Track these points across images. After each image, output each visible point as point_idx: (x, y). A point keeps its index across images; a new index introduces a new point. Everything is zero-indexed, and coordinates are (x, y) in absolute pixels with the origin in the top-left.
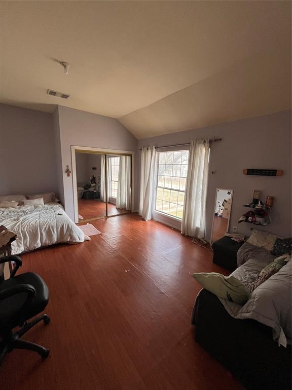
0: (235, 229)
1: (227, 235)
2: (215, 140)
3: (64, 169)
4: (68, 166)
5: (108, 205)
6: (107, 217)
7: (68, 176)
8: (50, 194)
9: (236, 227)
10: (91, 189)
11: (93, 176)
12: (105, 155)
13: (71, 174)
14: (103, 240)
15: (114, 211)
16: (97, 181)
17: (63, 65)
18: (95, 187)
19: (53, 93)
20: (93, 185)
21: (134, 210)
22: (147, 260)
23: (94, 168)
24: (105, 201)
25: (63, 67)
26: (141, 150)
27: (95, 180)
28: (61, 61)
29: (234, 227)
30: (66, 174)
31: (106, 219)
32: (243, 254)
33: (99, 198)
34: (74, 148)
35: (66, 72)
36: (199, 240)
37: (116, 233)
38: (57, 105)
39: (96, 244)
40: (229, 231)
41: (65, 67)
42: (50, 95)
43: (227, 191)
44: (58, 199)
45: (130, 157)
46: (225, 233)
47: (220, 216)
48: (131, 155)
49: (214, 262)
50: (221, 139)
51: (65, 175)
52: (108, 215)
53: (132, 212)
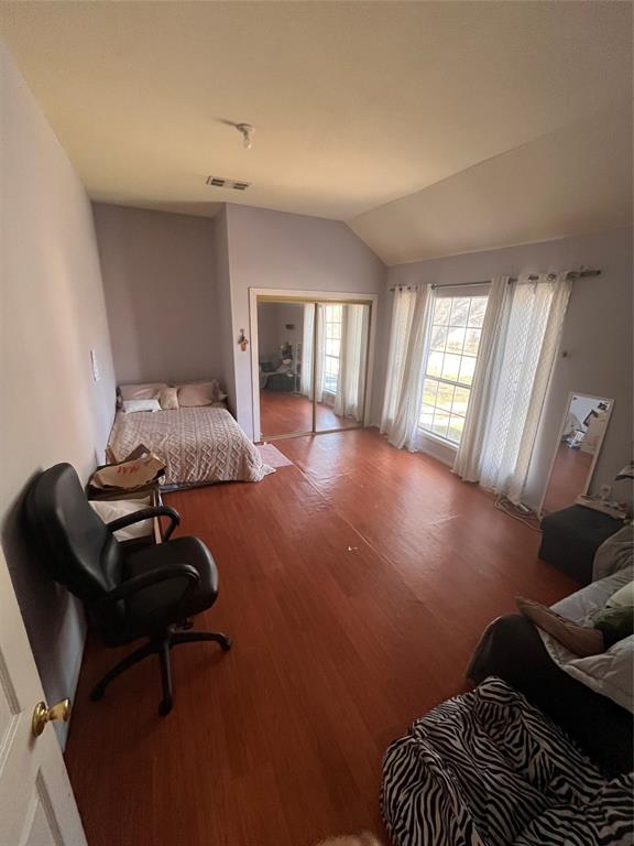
0: (606, 490)
1: (583, 502)
2: (583, 275)
3: (236, 336)
4: (242, 331)
5: (318, 408)
6: (314, 433)
7: (244, 349)
8: (211, 384)
9: (610, 488)
10: (282, 370)
11: (287, 343)
12: (316, 305)
13: (248, 346)
14: (306, 481)
15: (327, 421)
16: (295, 353)
17: (242, 130)
18: (289, 365)
19: (217, 182)
20: (286, 362)
21: (370, 422)
22: (391, 531)
23: (290, 327)
24: (311, 397)
25: (242, 134)
26: (393, 290)
27: (291, 352)
28: (238, 122)
29: (604, 486)
30: (239, 346)
31: (313, 436)
32: (616, 550)
33: (299, 389)
34: (255, 292)
35: (246, 146)
36: (510, 503)
37: (332, 470)
38: (224, 204)
39: (294, 488)
40: (588, 494)
41: (246, 133)
42: (213, 186)
43: (598, 402)
44: (225, 393)
45: (367, 307)
46: (579, 497)
47: (574, 448)
48: (369, 303)
49: (540, 557)
50: (599, 272)
51: (237, 348)
52: (317, 430)
53: (366, 424)
